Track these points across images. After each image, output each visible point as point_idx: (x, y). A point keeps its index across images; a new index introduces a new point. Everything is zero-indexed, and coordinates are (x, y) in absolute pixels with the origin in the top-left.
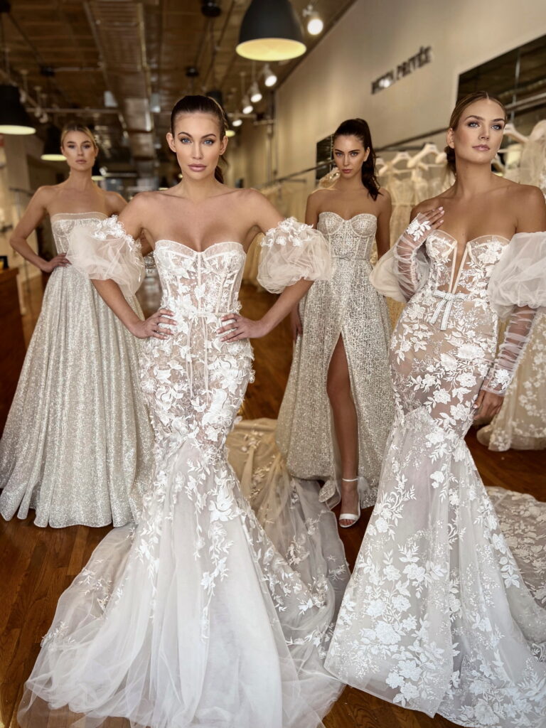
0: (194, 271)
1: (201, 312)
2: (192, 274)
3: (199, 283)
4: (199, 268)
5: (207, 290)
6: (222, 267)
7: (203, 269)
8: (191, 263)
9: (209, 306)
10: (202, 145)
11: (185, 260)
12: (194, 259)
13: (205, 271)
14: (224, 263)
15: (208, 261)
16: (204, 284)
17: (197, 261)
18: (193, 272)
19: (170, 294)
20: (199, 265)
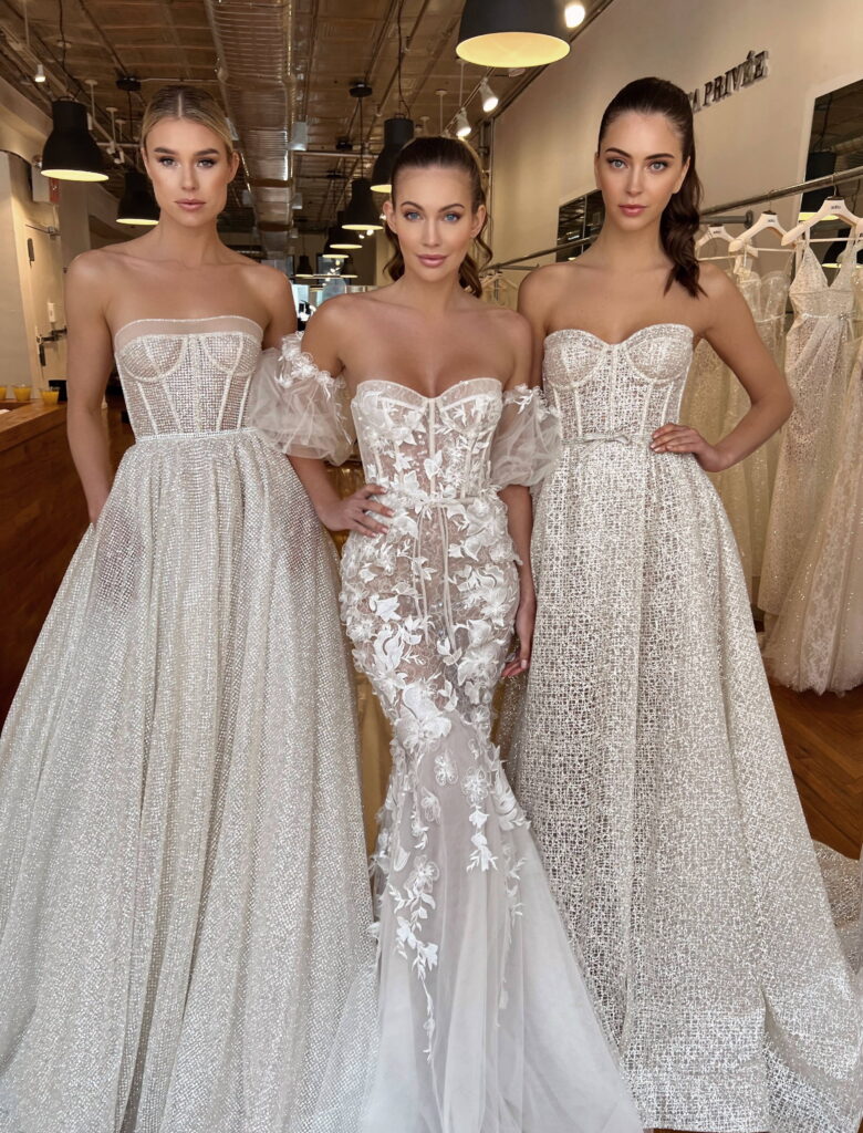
0: (424, 430)
1: (434, 499)
2: (420, 437)
3: (432, 450)
4: (433, 425)
5: (445, 462)
6: (471, 419)
7: (437, 426)
8: (419, 417)
9: (449, 489)
10: (441, 222)
11: (410, 413)
12: (423, 410)
13: (442, 430)
14: (476, 413)
15: (448, 411)
16: (440, 452)
17: (428, 413)
18: (422, 433)
19: (381, 472)
20: (431, 420)
